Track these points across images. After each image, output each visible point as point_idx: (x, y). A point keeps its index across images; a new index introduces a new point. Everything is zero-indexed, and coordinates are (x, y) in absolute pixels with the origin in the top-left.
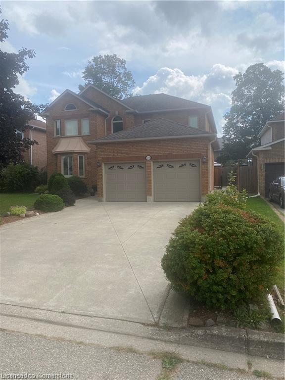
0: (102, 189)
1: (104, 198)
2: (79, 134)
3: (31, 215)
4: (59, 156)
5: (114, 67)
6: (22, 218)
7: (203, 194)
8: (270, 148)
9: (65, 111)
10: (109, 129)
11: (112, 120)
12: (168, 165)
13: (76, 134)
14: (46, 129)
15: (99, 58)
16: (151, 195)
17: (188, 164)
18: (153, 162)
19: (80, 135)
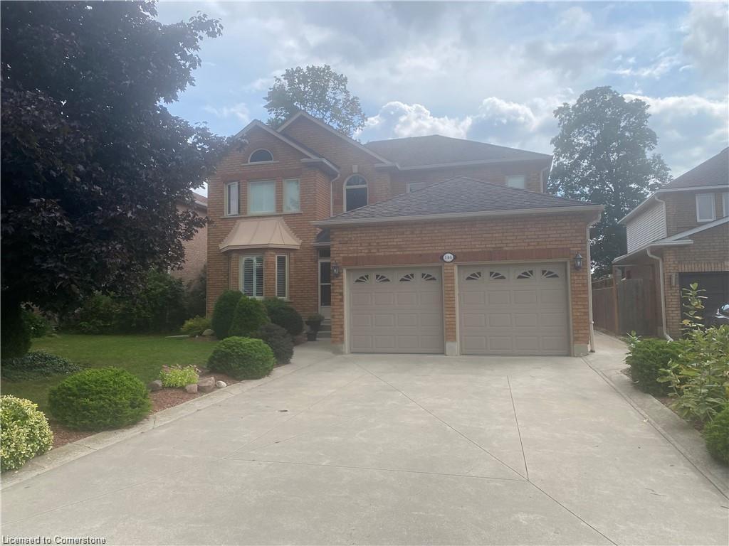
0: (342, 326)
1: (346, 346)
2: (277, 211)
3: (209, 386)
4: (234, 255)
5: (324, 90)
6: (192, 395)
7: (576, 339)
8: (690, 242)
9: (249, 163)
10: (338, 202)
11: (345, 183)
12: (492, 273)
13: (272, 211)
14: (206, 205)
15: (296, 72)
16: (454, 339)
17: (537, 272)
18: (459, 266)
19: (279, 213)
